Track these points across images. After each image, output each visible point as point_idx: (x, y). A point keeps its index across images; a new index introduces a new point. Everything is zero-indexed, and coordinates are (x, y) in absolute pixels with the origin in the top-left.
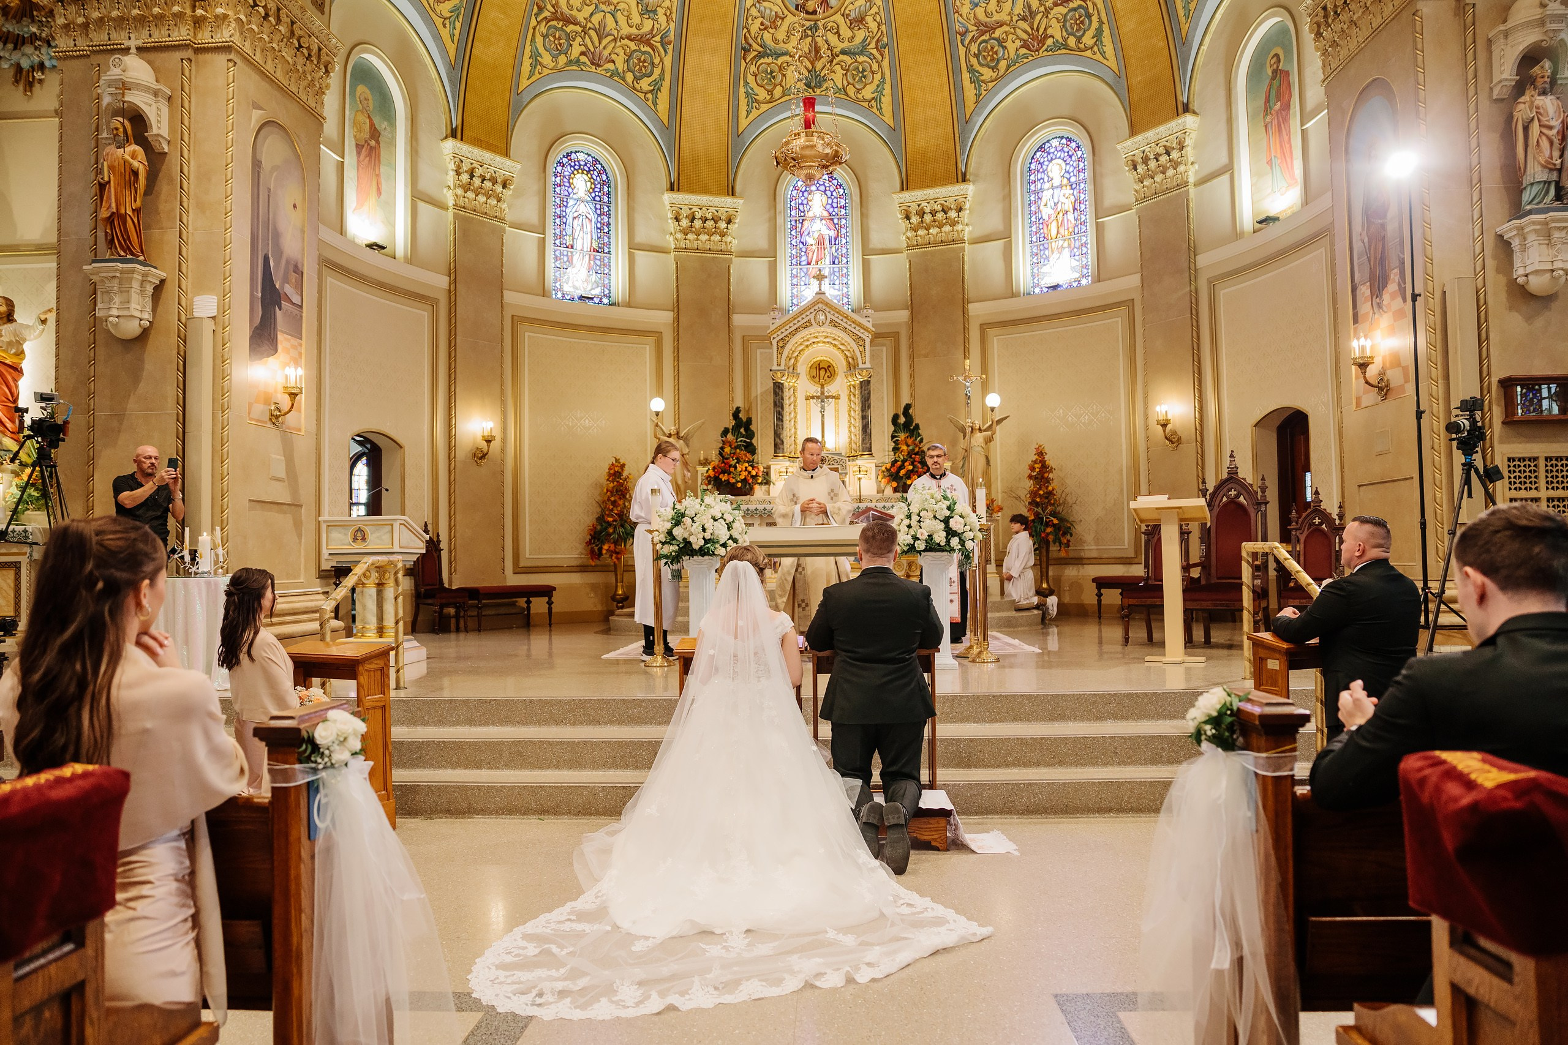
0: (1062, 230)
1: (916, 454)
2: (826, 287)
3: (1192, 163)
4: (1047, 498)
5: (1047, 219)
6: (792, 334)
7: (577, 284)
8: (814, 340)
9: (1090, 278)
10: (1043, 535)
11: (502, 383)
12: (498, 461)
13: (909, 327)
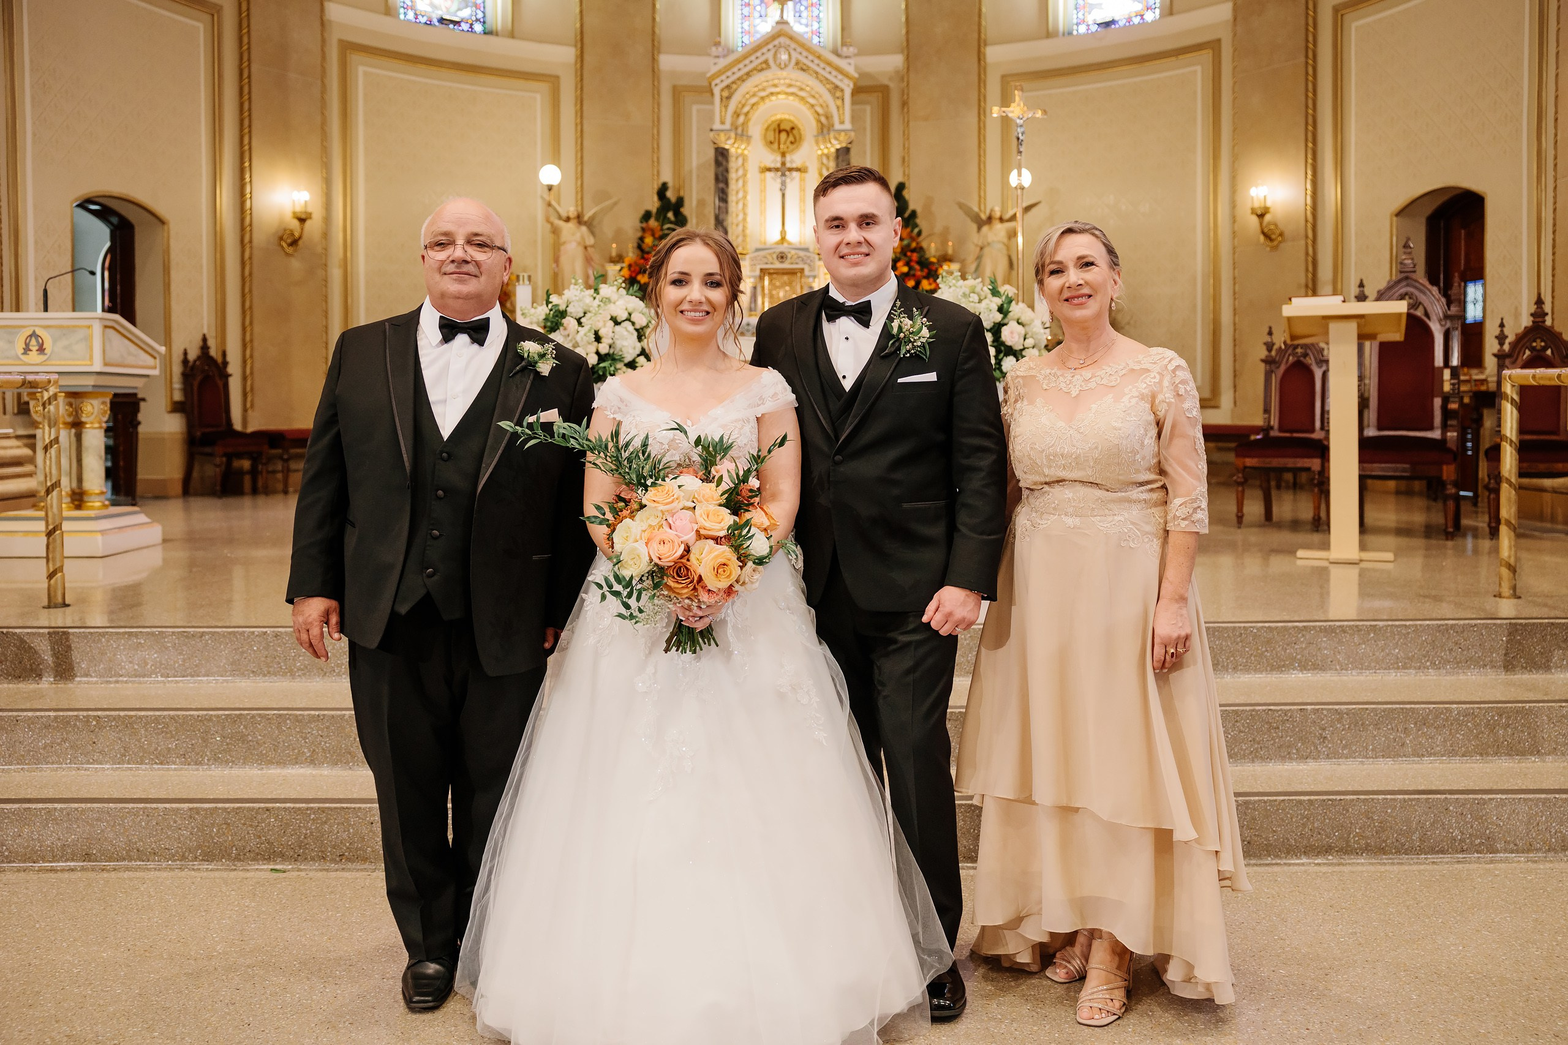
1: (913, 251)
2: (789, 16)
6: (742, 79)
7: (436, 2)
8: (774, 90)
9: (1157, 11)
11: (324, 136)
12: (319, 249)
13: (902, 79)
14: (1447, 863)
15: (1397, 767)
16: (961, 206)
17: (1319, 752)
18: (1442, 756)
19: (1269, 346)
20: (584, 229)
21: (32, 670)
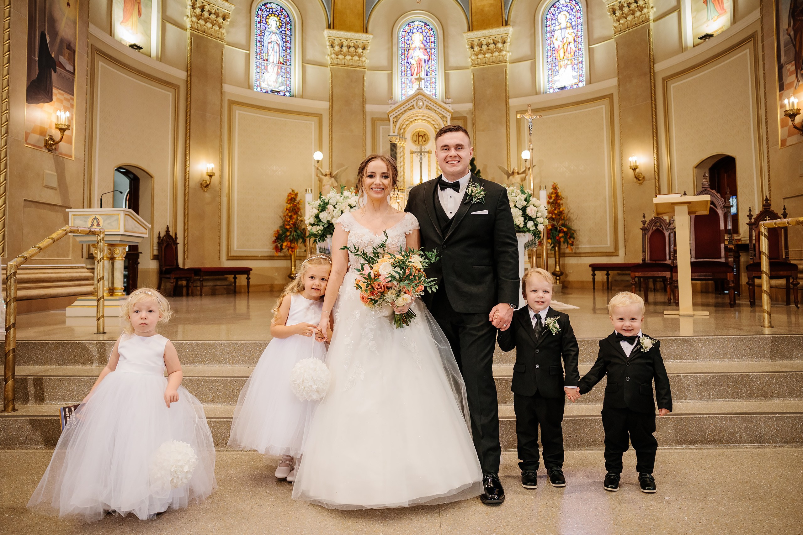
0: (566, 54)
2: (422, 86)
3: (652, 8)
4: (559, 215)
5: (558, 48)
6: (402, 114)
7: (270, 83)
8: (416, 118)
9: (584, 82)
10: (557, 238)
11: (221, 140)
12: (218, 189)
13: (473, 113)
14: (753, 448)
15: (724, 403)
16: (500, 168)
17: (687, 396)
18: (746, 398)
19: (644, 222)
20: (333, 179)
21: (88, 360)
